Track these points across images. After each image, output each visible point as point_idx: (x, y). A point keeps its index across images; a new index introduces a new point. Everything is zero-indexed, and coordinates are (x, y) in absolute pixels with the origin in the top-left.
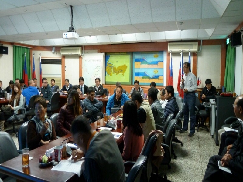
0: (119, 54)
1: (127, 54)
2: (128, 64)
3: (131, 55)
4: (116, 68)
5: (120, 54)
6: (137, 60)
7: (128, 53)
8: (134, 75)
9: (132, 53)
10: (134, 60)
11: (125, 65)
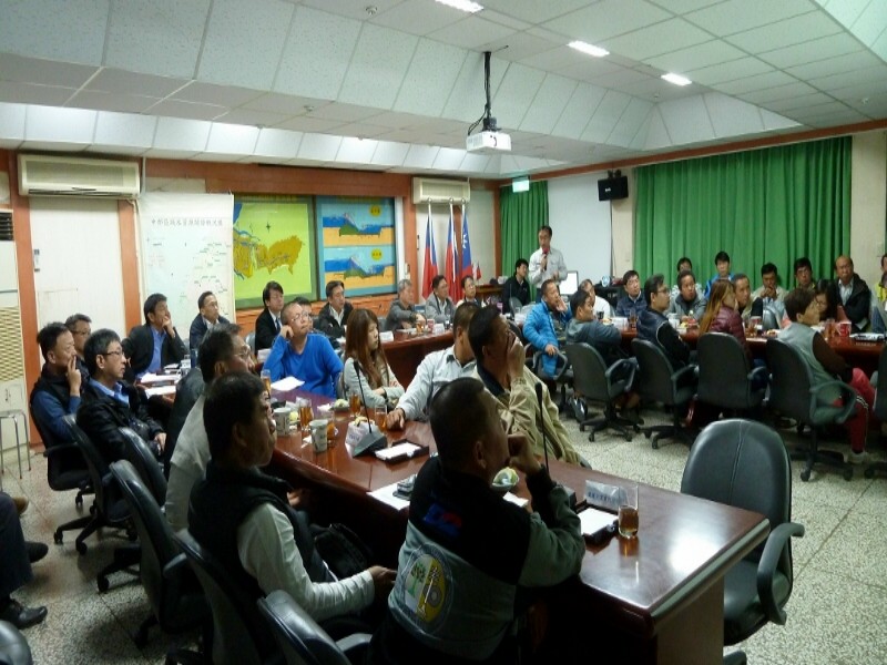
0: (275, 202)
1: (297, 202)
2: (304, 236)
3: (311, 206)
4: (265, 249)
5: (278, 199)
6: (329, 223)
7: (300, 198)
8: (322, 267)
9: (312, 201)
10: (320, 222)
11: (294, 238)
